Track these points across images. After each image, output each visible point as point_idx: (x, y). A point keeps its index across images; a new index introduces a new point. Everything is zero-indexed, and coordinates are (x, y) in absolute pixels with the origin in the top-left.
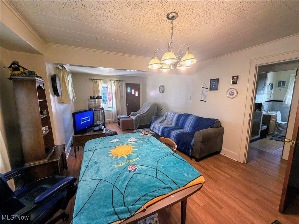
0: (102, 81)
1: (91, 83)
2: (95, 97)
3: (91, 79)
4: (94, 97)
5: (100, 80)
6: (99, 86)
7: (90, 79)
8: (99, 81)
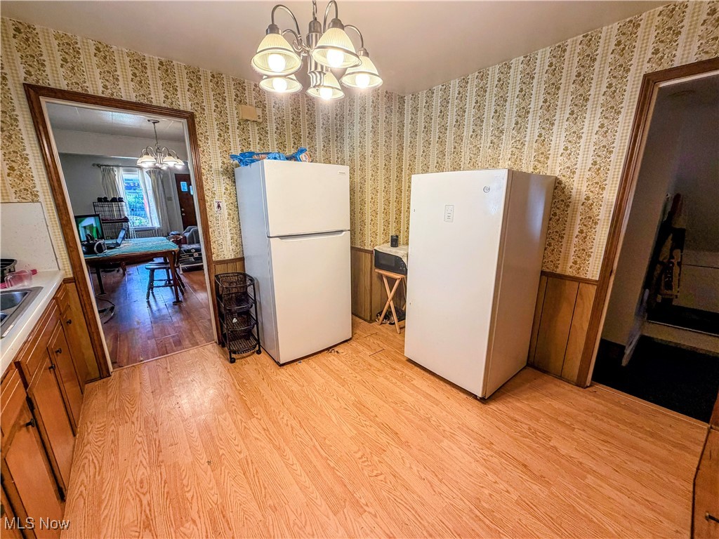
0: (121, 169)
1: (99, 173)
2: (109, 199)
3: (98, 165)
4: (106, 198)
5: (118, 166)
6: (116, 177)
7: (94, 165)
8: (115, 169)
